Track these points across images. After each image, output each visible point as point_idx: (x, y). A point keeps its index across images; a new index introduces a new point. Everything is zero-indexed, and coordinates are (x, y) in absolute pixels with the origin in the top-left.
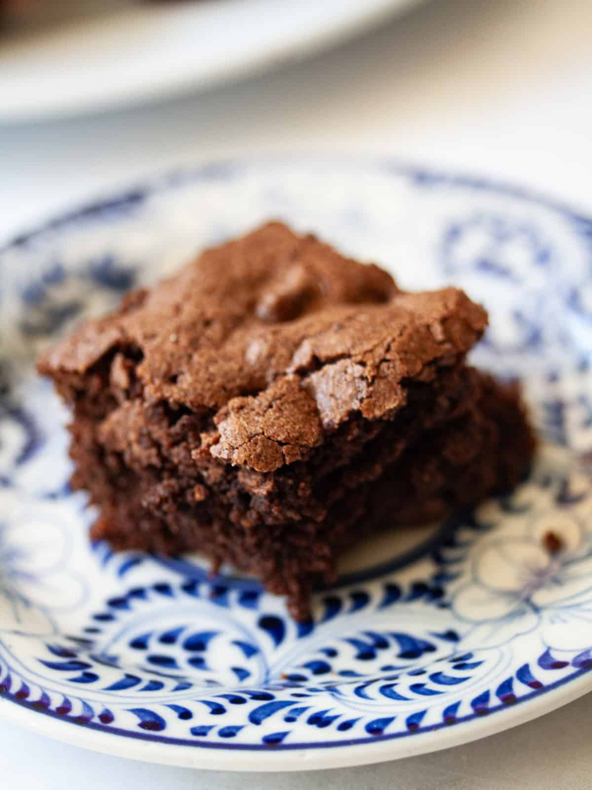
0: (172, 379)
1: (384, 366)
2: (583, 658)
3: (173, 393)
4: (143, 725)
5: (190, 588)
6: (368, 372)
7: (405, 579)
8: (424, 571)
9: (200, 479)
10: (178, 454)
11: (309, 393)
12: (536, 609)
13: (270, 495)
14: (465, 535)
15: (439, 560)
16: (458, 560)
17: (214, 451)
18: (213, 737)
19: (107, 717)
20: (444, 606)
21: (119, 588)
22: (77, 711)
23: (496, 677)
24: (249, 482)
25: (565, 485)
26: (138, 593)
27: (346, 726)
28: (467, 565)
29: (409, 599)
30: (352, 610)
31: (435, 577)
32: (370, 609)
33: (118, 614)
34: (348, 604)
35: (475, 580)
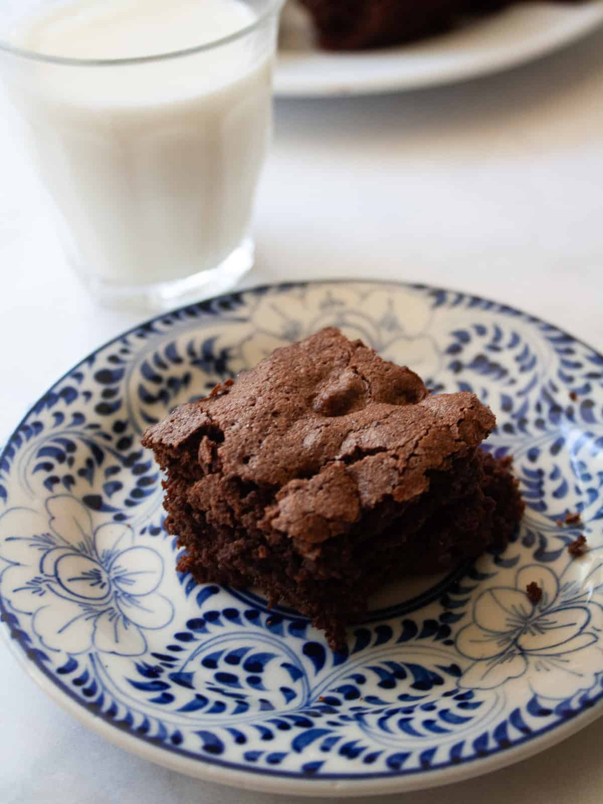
0: (245, 460)
1: (413, 459)
2: (564, 708)
3: (245, 471)
4: (207, 748)
5: (252, 616)
6: (400, 464)
7: (419, 617)
8: (434, 612)
9: (263, 541)
10: (247, 519)
11: (352, 477)
12: (523, 653)
13: (318, 559)
14: (467, 582)
15: (446, 603)
16: (463, 603)
17: (274, 522)
18: (262, 763)
19: (177, 738)
20: (449, 643)
21: (197, 613)
22: (154, 731)
23: (494, 719)
24: (302, 548)
25: (543, 542)
26: (212, 617)
27: (371, 759)
28: (468, 608)
29: (423, 636)
30: (378, 643)
31: (442, 617)
32: (392, 642)
33: (197, 635)
34: (374, 637)
35: (475, 621)
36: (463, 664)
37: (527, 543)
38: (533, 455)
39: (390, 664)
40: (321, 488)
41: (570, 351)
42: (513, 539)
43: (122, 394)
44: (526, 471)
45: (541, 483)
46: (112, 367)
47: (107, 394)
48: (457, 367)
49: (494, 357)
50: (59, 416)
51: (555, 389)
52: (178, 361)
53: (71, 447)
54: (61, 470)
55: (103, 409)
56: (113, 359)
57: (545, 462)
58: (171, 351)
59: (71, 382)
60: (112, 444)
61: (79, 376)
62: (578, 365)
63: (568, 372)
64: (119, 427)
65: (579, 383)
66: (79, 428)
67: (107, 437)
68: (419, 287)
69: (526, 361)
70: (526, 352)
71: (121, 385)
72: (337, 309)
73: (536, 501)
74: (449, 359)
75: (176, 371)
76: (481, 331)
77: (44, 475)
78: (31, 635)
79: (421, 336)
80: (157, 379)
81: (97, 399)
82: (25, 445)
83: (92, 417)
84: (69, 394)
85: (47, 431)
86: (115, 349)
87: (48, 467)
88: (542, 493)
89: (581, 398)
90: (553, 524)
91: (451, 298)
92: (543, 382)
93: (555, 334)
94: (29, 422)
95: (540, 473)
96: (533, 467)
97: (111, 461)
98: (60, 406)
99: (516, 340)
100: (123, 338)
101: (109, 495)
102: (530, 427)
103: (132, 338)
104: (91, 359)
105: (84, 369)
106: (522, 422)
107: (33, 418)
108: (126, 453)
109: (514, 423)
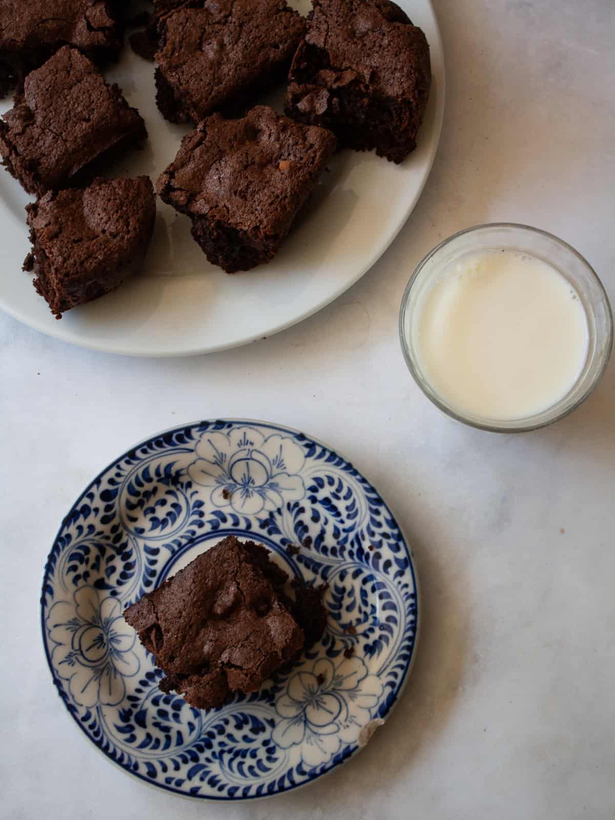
2: (313, 772)
4: (149, 773)
11: (225, 674)
12: (306, 722)
15: (275, 680)
16: (284, 681)
18: (173, 785)
19: (136, 766)
20: (273, 705)
21: (151, 669)
22: (125, 762)
23: (280, 773)
25: (333, 643)
26: (158, 672)
27: (221, 789)
28: (285, 684)
29: (260, 700)
30: (238, 701)
31: (272, 688)
32: (244, 702)
33: (150, 683)
34: (237, 698)
35: (287, 693)
36: (277, 720)
37: (324, 644)
38: (342, 577)
39: (242, 714)
40: (208, 684)
41: (377, 512)
42: (317, 640)
43: (116, 507)
44: (336, 588)
45: (342, 598)
46: (111, 487)
47: (108, 508)
48: (314, 500)
49: (335, 502)
50: (80, 528)
51: (364, 539)
52: (150, 480)
53: (87, 550)
54: (82, 569)
55: (105, 520)
56: (111, 482)
57: (349, 582)
58: (146, 472)
59: (86, 501)
60: (110, 542)
61: (91, 496)
62: (379, 525)
63: (373, 528)
64: (114, 529)
65: (377, 538)
66: (91, 536)
67: (107, 538)
68: (301, 437)
69: (352, 511)
70: (353, 504)
71: (116, 500)
72: (249, 446)
73: (336, 612)
74: (309, 493)
75: (148, 487)
76: (331, 482)
77: (72, 574)
78: (68, 694)
79: (296, 475)
80: (137, 494)
81: (102, 513)
82: (62, 554)
83: (99, 527)
84: (86, 510)
85: (74, 542)
86: (112, 474)
87: (74, 568)
88: (341, 606)
89: (376, 550)
90: (341, 630)
91: (319, 450)
92: (358, 530)
93: (373, 496)
94: (63, 535)
95: (344, 589)
96: (340, 585)
97: (110, 552)
98: (81, 521)
99: (350, 493)
100: (116, 464)
101: (108, 576)
102: (346, 554)
103: (122, 464)
104: (97, 481)
105: (94, 490)
106: (343, 549)
107: (65, 532)
108: (118, 545)
109: (338, 547)
